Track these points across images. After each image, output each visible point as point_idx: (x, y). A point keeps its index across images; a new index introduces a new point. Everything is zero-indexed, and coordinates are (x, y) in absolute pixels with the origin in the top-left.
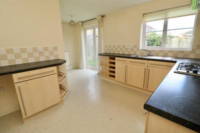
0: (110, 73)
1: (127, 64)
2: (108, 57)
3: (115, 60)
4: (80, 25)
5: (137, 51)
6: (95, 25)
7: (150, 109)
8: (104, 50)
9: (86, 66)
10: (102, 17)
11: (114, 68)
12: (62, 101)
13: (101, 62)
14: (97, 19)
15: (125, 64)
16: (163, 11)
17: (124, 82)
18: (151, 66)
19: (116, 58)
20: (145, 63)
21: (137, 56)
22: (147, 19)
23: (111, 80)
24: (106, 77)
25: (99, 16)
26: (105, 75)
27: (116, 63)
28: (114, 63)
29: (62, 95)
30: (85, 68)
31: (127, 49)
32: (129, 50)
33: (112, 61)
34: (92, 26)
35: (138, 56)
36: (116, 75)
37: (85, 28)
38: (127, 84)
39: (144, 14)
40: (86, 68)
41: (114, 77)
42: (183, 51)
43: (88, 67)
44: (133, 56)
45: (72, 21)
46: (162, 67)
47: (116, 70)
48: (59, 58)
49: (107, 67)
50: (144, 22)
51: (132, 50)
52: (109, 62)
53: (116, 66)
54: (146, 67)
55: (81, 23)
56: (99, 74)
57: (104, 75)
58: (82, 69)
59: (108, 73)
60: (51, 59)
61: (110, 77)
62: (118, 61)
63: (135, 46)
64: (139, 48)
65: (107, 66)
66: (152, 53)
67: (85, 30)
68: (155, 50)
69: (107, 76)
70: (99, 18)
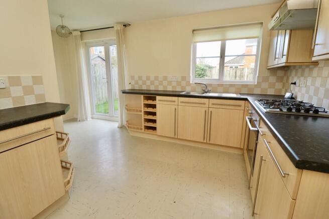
0: (146, 123)
1: (176, 107)
2: (142, 96)
3: (155, 100)
4: (76, 36)
5: (187, 85)
6: (108, 38)
7: (307, 166)
8: (130, 83)
9: (92, 114)
10: (124, 25)
11: (154, 114)
12: (67, 192)
13: (127, 105)
14: (115, 28)
15: (173, 107)
16: (220, 29)
17: (173, 136)
18: (215, 106)
19: (158, 98)
20: (204, 104)
21: (187, 93)
22: (198, 37)
23: (148, 135)
24: (140, 131)
25: (118, 23)
26: (138, 128)
27: (157, 106)
28: (154, 106)
29: (66, 180)
30: (89, 119)
31: (170, 83)
32: (174, 84)
33: (150, 102)
34: (103, 41)
35: (189, 93)
36: (158, 125)
37: (86, 44)
38: (177, 139)
39: (194, 31)
40: (92, 118)
41: (154, 129)
42: (247, 85)
43: (95, 116)
44: (183, 93)
45: (63, 27)
46: (228, 107)
47: (157, 118)
48: (47, 101)
49: (140, 113)
50: (195, 42)
51: (178, 83)
52: (144, 104)
53: (158, 110)
54: (207, 109)
55: (79, 33)
56: (122, 127)
57: (134, 128)
58: (83, 120)
59: (144, 124)
60: (27, 104)
61: (146, 130)
62: (161, 102)
63: (184, 78)
64: (190, 82)
65: (141, 111)
66: (209, 88)
67: (87, 47)
68: (211, 84)
69: (142, 129)
70: (119, 27)
